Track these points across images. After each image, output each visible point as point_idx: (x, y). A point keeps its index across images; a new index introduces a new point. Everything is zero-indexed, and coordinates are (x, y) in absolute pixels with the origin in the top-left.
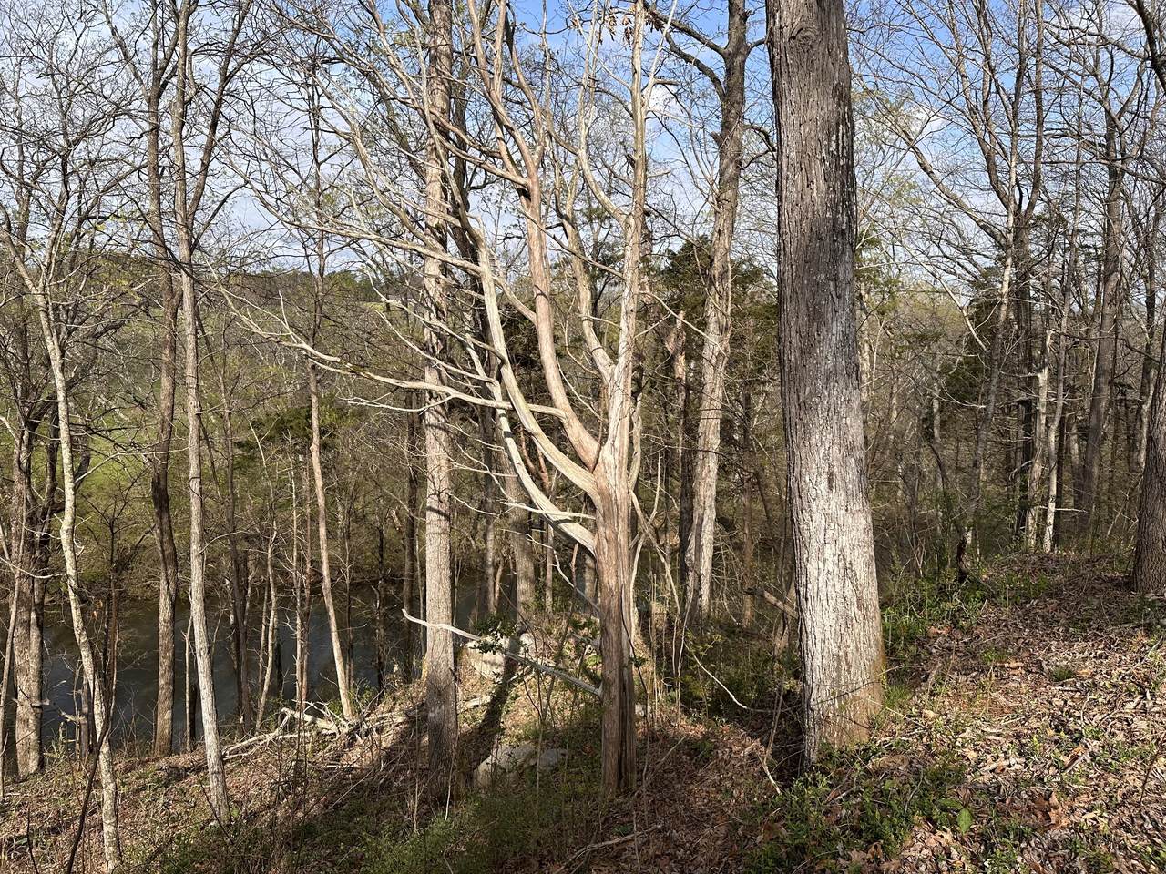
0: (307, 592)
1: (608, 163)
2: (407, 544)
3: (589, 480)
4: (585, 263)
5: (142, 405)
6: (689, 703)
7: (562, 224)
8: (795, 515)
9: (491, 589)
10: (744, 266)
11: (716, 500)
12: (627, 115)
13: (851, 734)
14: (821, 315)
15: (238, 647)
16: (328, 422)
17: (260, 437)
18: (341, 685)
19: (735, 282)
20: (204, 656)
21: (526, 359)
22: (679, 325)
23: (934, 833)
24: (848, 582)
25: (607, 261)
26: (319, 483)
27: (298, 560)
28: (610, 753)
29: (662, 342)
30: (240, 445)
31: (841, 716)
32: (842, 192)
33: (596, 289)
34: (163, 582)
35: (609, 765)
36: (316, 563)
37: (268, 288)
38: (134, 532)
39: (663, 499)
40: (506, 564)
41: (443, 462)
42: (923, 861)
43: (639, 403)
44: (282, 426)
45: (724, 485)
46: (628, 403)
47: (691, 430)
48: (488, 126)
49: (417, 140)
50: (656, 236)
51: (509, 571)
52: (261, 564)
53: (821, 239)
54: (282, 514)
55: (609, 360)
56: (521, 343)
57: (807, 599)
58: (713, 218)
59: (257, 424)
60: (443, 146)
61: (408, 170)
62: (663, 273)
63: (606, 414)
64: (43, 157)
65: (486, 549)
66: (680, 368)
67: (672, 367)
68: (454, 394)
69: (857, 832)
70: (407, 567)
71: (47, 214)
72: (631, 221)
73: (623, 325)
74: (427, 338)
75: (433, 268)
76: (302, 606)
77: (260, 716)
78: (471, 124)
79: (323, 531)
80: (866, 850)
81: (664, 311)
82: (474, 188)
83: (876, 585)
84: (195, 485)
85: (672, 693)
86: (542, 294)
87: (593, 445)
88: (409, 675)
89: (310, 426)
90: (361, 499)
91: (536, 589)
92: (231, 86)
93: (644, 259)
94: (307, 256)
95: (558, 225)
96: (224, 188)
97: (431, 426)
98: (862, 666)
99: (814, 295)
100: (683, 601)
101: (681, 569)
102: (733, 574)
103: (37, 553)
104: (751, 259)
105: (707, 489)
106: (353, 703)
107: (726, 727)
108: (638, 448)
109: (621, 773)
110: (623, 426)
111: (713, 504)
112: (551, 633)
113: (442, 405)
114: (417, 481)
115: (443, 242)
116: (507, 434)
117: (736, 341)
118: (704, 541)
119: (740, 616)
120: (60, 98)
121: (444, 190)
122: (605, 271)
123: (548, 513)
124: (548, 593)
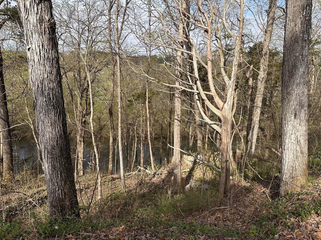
0: (144, 139)
1: (232, 21)
2: (169, 129)
3: (220, 113)
4: (223, 51)
5: (106, 90)
6: (246, 177)
7: (217, 40)
8: (283, 125)
9: (190, 142)
10: (274, 51)
11: (259, 122)
12: (238, 6)
13: (294, 189)
14: (296, 66)
15: (127, 151)
16: (150, 96)
17: (134, 99)
18: (152, 162)
19: (270, 56)
20: (121, 151)
21: (204, 79)
22: (251, 69)
23: (318, 217)
24: (298, 146)
25: (229, 50)
26: (148, 111)
27: (142, 131)
28: (222, 186)
29: (245, 74)
30: (129, 101)
31: (292, 183)
32: (306, 28)
33: (226, 58)
34: (111, 133)
35: (222, 190)
36: (147, 132)
37: (136, 60)
38: (104, 121)
39: (242, 121)
40: (195, 136)
41: (179, 107)
42: (314, 224)
43: (237, 92)
44: (139, 97)
45: (262, 118)
46: (233, 92)
47: (253, 101)
48: (196, 12)
49: (176, 17)
50: (246, 42)
51: (195, 138)
52: (133, 131)
53: (298, 43)
54: (138, 119)
55: (228, 79)
56: (202, 75)
57: (284, 150)
58: (264, 36)
59: (133, 96)
60: (184, 19)
61: (174, 27)
62: (246, 53)
63: (226, 95)
64: (83, 27)
65: (189, 131)
66: (251, 82)
67: (248, 82)
68: (183, 88)
69: (294, 214)
70: (168, 134)
71: (85, 41)
72: (238, 38)
73: (233, 69)
74: (177, 73)
75: (179, 54)
76: (143, 142)
77: (132, 168)
78: (191, 12)
79: (148, 123)
80: (296, 218)
81: (246, 65)
82: (191, 30)
83: (307, 147)
84: (120, 110)
85: (241, 174)
86: (210, 60)
87: (222, 104)
88: (168, 162)
89: (146, 96)
90: (157, 116)
91: (203, 143)
92: (128, 5)
93: (241, 49)
94: (147, 51)
95: (215, 40)
96: (125, 33)
97: (176, 97)
98: (300, 170)
99: (294, 60)
100: (247, 150)
101: (246, 141)
102: (263, 144)
103: (83, 125)
104: (276, 48)
105: (256, 118)
106: (155, 167)
107: (257, 184)
108: (235, 105)
109: (225, 192)
110: (231, 98)
111: (258, 123)
112: (206, 155)
113: (180, 91)
114: (172, 112)
115: (182, 46)
116: (197, 100)
117: (269, 74)
118: (254, 133)
119: (264, 156)
120: (87, 11)
121: (183, 31)
122: (229, 53)
123: (208, 122)
124: (206, 145)
